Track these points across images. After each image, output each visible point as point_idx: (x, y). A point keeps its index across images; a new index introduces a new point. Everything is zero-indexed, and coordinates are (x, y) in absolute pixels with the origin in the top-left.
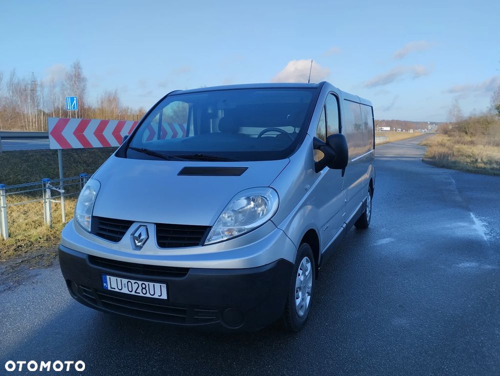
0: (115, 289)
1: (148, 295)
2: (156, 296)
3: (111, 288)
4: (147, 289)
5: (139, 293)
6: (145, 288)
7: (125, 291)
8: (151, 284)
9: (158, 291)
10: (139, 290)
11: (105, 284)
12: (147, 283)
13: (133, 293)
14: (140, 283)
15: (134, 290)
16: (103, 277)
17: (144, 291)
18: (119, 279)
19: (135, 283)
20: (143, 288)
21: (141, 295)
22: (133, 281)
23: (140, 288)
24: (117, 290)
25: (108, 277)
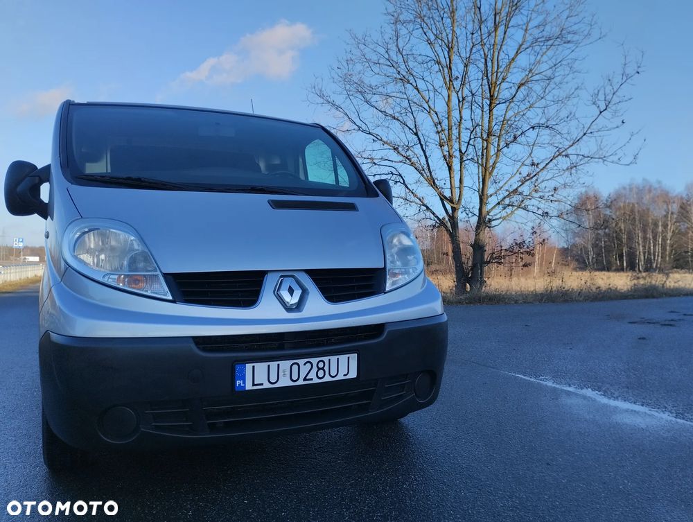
0: (262, 384)
1: (327, 379)
2: (340, 377)
3: (254, 385)
4: (326, 368)
5: (312, 379)
6: (323, 369)
7: (285, 382)
8: (334, 359)
9: (344, 367)
10: (312, 375)
11: (238, 382)
12: (326, 359)
13: (301, 382)
14: (314, 361)
15: (302, 377)
16: (238, 368)
17: (321, 373)
18: (274, 365)
19: (305, 364)
20: (319, 369)
21: (316, 381)
22: (301, 362)
23: (315, 369)
24: (267, 385)
25: (249, 367)
